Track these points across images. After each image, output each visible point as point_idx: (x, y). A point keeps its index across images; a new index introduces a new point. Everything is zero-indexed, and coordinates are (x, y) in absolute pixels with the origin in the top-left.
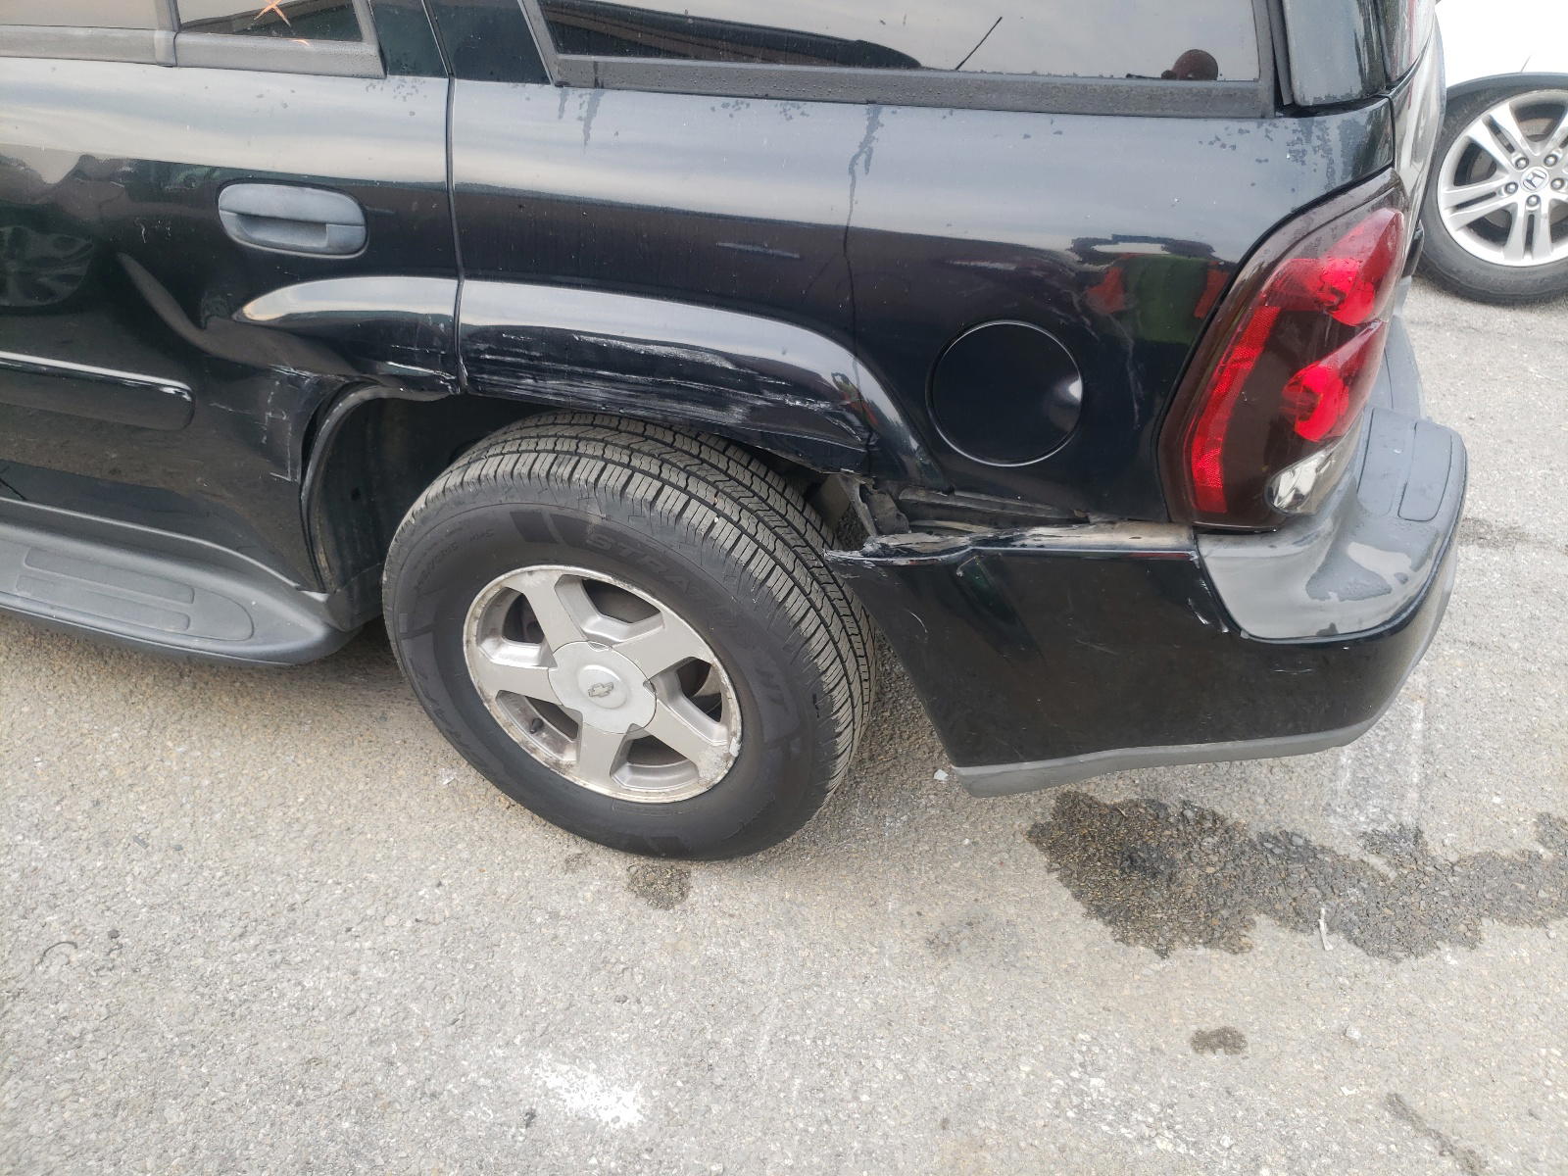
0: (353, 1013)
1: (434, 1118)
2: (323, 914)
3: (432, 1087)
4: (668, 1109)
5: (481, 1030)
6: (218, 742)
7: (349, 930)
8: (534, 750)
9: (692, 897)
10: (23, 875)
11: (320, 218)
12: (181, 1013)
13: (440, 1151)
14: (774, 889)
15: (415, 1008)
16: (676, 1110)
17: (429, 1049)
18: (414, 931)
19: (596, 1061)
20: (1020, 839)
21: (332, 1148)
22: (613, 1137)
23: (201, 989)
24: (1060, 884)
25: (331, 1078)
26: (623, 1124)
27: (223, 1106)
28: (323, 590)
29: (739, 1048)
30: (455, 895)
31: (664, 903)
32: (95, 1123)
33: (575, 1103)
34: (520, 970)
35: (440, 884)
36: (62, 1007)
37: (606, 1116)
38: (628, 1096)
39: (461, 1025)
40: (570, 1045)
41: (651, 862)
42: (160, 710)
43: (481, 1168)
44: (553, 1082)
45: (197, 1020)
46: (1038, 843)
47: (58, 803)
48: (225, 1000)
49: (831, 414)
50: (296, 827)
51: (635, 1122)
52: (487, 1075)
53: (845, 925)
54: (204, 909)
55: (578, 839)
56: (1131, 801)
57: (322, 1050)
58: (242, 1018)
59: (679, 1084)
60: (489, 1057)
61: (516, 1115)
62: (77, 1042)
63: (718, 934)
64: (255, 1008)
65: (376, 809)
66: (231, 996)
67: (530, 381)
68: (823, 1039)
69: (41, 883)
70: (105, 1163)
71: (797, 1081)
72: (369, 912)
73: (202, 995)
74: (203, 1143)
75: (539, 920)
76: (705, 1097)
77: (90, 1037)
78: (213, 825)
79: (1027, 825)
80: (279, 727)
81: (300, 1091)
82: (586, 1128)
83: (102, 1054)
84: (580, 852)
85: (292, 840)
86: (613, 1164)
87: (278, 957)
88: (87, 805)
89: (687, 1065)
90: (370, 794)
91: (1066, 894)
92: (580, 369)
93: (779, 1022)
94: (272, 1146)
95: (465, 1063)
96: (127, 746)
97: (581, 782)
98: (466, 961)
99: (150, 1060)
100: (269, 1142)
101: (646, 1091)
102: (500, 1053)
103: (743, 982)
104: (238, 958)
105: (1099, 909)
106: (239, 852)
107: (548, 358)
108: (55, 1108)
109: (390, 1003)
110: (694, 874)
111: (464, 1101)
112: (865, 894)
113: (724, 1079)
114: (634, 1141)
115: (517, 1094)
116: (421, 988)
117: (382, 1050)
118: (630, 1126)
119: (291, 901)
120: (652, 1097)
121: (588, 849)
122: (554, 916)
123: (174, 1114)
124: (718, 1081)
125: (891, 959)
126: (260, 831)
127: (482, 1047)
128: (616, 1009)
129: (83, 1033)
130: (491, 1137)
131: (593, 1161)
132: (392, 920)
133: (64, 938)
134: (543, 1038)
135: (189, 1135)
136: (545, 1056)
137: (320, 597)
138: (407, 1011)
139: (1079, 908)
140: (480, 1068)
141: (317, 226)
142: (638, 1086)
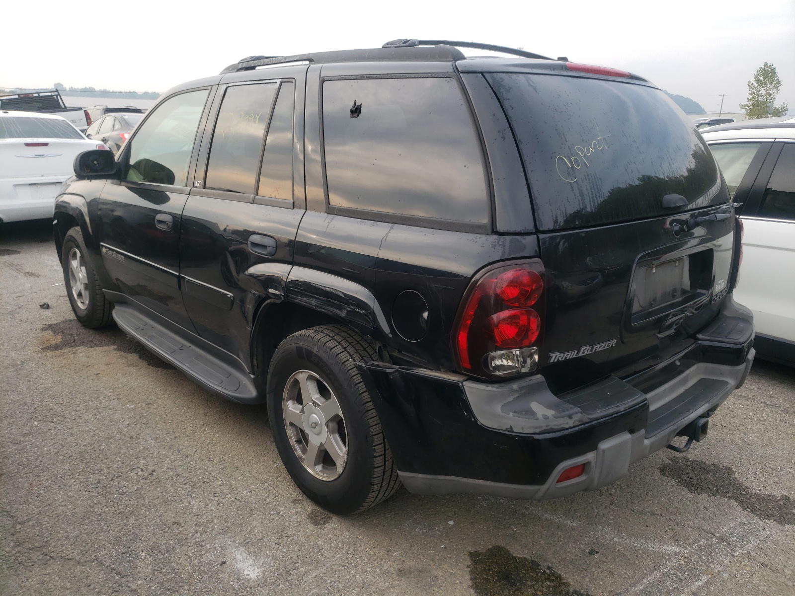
0: (198, 515)
1: (197, 551)
2: (211, 487)
3: (203, 543)
4: (267, 579)
5: (229, 534)
6: (220, 433)
7: (214, 494)
8: (296, 450)
9: (327, 525)
10: (144, 449)
11: (266, 244)
12: (154, 497)
13: (191, 561)
14: (356, 534)
15: (215, 521)
16: (269, 581)
17: (210, 534)
18: (233, 501)
19: (256, 557)
20: (465, 553)
21: (163, 547)
22: (243, 579)
23: (163, 493)
24: (469, 573)
25: (178, 529)
26: (249, 577)
27: (145, 524)
28: (254, 374)
29: (304, 573)
30: (253, 496)
31: (316, 523)
32: (111, 514)
33: (240, 565)
34: (255, 523)
35: (251, 492)
36: (127, 483)
37: (246, 573)
38: (257, 571)
39: (225, 531)
40: (252, 549)
41: (321, 510)
42: (211, 419)
43: (198, 570)
44: (239, 557)
45: (156, 500)
46: (471, 557)
47: (167, 434)
48: (168, 498)
49: (365, 315)
50: (223, 462)
51: (253, 578)
52: (221, 547)
53: (373, 553)
54: (180, 473)
55: (304, 495)
56: (525, 558)
57: (181, 521)
58: (168, 504)
59: (276, 574)
60: (225, 542)
61: (220, 561)
62: (123, 493)
63: (326, 539)
64: (173, 503)
65: (250, 465)
66: (170, 498)
67: (300, 297)
68: (335, 583)
69: (146, 452)
70: (106, 525)
71: (315, 590)
72: (224, 491)
73: (163, 495)
74: (133, 531)
75: (272, 512)
76: (281, 581)
77: (127, 493)
78: (201, 453)
79: (472, 549)
80: (240, 434)
81: (167, 529)
82: (238, 574)
83: (127, 499)
84: (301, 499)
85: (219, 465)
86: (236, 587)
87: (190, 493)
88: (173, 437)
89: (283, 570)
90: (251, 461)
91: (468, 577)
92: (311, 294)
93: (324, 571)
94: (149, 539)
95: (217, 541)
96: (195, 426)
97: (306, 467)
98: (241, 515)
99: (137, 505)
100: (149, 538)
101: (264, 572)
102: (229, 543)
103: (322, 555)
104: (179, 489)
105: (477, 586)
106: (202, 463)
107: (304, 290)
108: (105, 507)
109: (210, 517)
110: (333, 519)
111: (208, 551)
112: (389, 547)
113: (292, 579)
114: (249, 583)
115: (225, 555)
116: (222, 517)
117: (197, 528)
118: (251, 579)
119: (205, 480)
120: (264, 574)
121: (304, 499)
122: (278, 513)
123: (132, 521)
124: (289, 579)
125: (380, 570)
126: (212, 459)
127: (226, 539)
128: (275, 546)
129: (127, 492)
130: (208, 563)
131: (232, 583)
132: (229, 496)
133: (141, 467)
134: (245, 544)
135: (131, 527)
136: (242, 549)
137: (252, 376)
138: (213, 521)
139: (470, 583)
140: (220, 544)
141: (264, 247)
142: (263, 569)
